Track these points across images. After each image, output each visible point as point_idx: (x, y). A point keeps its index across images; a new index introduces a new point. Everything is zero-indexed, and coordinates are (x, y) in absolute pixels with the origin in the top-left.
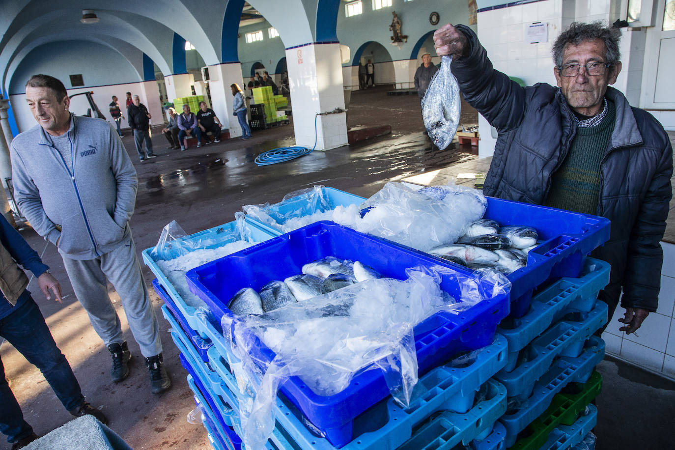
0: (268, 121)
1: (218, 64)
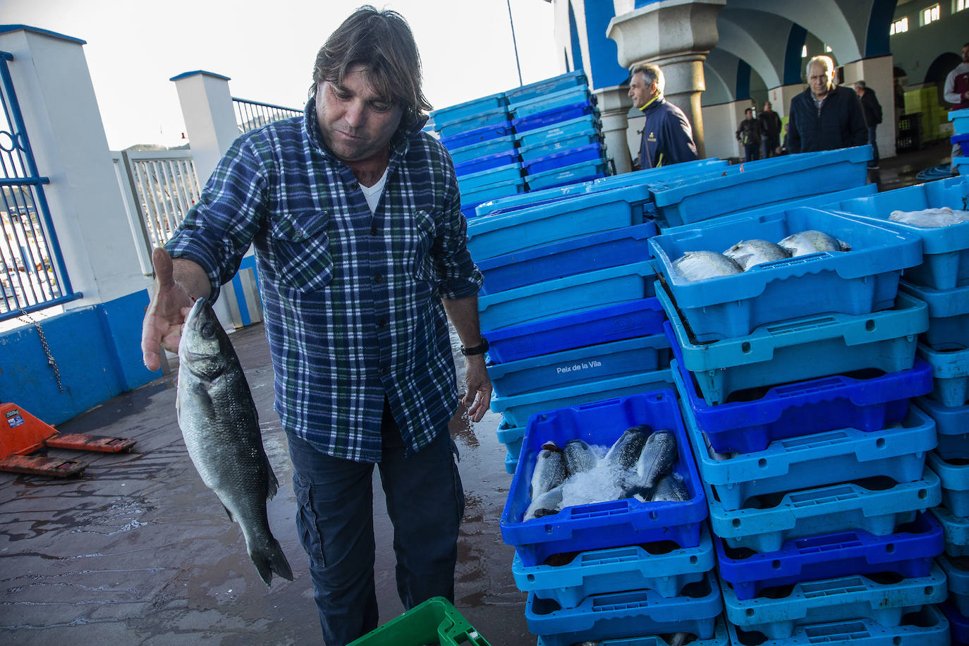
0: (926, 138)
1: (859, 60)
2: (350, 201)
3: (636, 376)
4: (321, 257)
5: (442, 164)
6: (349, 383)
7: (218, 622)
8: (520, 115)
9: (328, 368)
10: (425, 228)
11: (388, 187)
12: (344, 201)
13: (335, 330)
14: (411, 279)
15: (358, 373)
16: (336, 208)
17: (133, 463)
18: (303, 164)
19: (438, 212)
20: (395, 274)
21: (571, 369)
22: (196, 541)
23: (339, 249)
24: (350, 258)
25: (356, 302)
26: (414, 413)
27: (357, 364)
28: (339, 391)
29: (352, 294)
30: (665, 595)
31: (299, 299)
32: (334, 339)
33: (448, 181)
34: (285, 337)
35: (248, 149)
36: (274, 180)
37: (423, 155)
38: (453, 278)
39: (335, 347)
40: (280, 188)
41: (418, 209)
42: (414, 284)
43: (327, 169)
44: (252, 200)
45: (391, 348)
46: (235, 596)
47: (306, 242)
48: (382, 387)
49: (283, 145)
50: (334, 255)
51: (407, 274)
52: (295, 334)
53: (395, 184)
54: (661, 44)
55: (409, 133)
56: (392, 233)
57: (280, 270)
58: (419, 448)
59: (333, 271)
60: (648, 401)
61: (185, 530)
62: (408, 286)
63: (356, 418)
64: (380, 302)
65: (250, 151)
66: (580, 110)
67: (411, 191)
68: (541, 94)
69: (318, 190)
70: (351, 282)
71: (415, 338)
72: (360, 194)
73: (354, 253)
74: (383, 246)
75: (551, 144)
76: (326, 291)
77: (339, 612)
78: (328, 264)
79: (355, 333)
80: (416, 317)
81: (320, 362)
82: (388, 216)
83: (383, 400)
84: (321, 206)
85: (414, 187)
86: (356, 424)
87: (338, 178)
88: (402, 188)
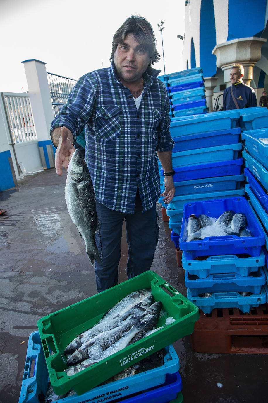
2: (128, 103)
3: (227, 191)
4: (116, 126)
5: (164, 91)
6: (123, 180)
7: (46, 281)
8: (173, 85)
9: (115, 173)
10: (157, 117)
11: (144, 99)
12: (126, 103)
13: (119, 157)
14: (151, 138)
15: (128, 176)
16: (123, 106)
17: (6, 219)
18: (109, 87)
19: (162, 111)
20: (145, 135)
21: (200, 187)
22: (34, 250)
23: (123, 123)
24: (128, 127)
25: (129, 146)
26: (147, 195)
27: (127, 172)
28: (118, 183)
29: (128, 142)
30: (243, 275)
31: (105, 144)
32: (119, 161)
33: (166, 99)
34: (96, 160)
35: (87, 81)
36: (98, 93)
37: (157, 87)
38: (163, 142)
39: (119, 164)
40: (100, 96)
41: (155, 109)
42: (152, 140)
43: (119, 90)
44: (89, 102)
45: (141, 166)
46: (52, 272)
47: (110, 119)
48: (137, 182)
49: (101, 79)
50: (121, 125)
51: (149, 136)
52: (101, 159)
53: (146, 98)
54: (236, 58)
55: (152, 77)
56: (145, 118)
57: (97, 131)
58: (147, 210)
59: (121, 132)
60: (234, 201)
61: (29, 246)
62: (150, 141)
63: (125, 195)
64: (139, 146)
65: (88, 81)
66: (199, 84)
67: (152, 101)
68: (183, 76)
69: (116, 98)
70: (128, 137)
71: (150, 163)
72: (133, 101)
73: (129, 125)
74: (141, 123)
75: (185, 98)
76: (117, 140)
77: (105, 277)
78: (118, 129)
79: (128, 159)
80: (151, 154)
81: (111, 171)
82: (143, 111)
83: (137, 188)
84: (117, 105)
85: (153, 100)
86: (125, 197)
87: (124, 93)
88: (149, 100)
